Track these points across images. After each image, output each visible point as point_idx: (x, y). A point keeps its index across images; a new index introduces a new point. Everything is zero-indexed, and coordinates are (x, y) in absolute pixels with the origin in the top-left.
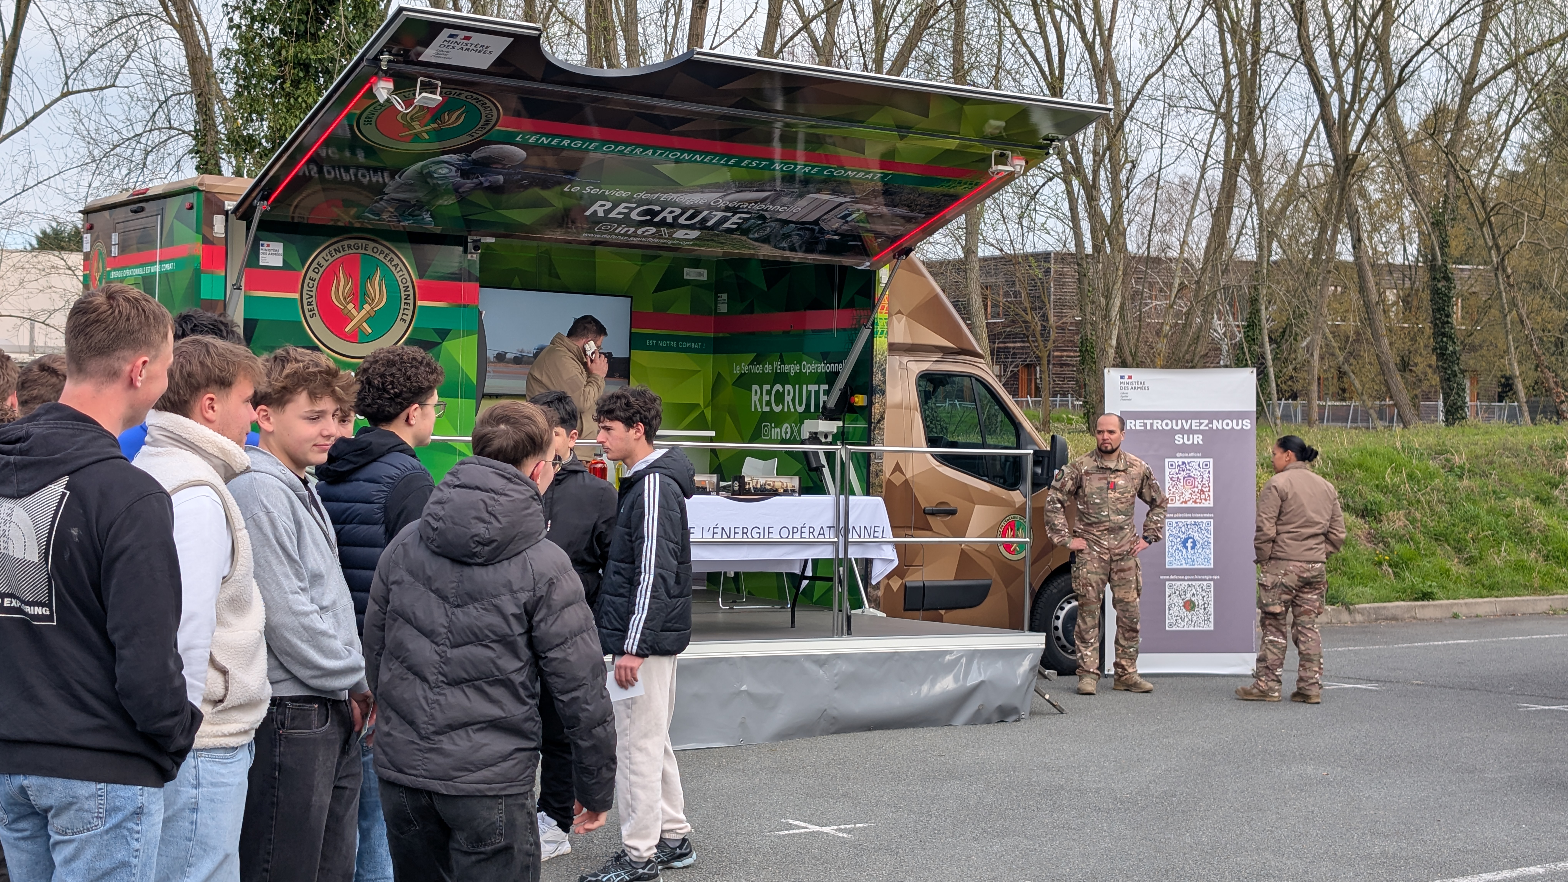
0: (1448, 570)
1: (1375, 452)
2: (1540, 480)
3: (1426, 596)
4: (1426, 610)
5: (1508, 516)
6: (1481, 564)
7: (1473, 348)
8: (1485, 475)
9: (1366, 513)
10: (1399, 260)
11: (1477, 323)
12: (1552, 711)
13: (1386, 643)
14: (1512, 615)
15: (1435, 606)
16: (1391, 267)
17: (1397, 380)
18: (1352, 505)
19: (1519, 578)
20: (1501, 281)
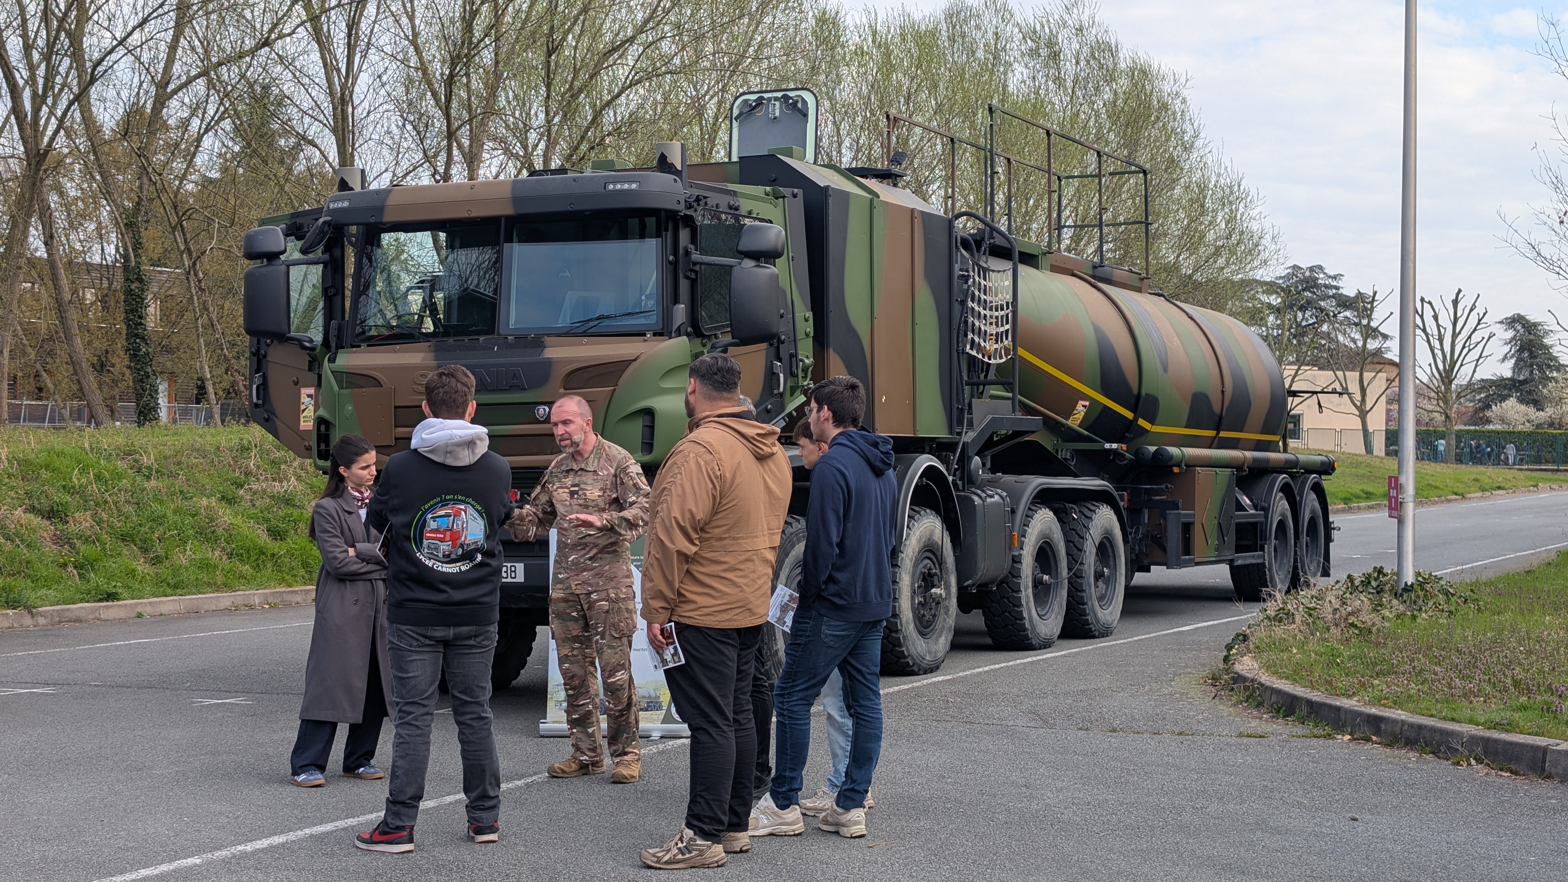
0: (134, 570)
1: (63, 452)
2: (226, 480)
3: (111, 596)
4: (111, 610)
5: (194, 516)
6: (167, 563)
7: (168, 350)
8: (173, 475)
9: (53, 514)
10: (97, 259)
11: (174, 324)
12: (225, 704)
13: (67, 645)
14: (195, 613)
15: (119, 606)
16: (89, 267)
17: (91, 380)
18: (38, 506)
19: (204, 576)
20: (193, 285)
